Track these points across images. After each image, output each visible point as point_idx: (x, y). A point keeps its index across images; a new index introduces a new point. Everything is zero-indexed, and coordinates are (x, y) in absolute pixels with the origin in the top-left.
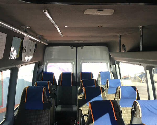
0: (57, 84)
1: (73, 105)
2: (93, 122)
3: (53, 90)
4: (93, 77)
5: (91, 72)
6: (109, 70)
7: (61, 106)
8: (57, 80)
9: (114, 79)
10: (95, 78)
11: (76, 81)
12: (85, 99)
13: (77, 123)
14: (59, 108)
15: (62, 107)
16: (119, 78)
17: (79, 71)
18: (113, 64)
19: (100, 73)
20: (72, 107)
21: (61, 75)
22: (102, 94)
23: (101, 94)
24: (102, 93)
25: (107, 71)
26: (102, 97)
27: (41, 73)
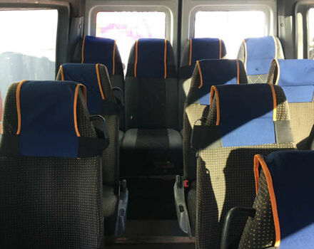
0: (125, 72)
1: (168, 130)
2: (278, 244)
3: (114, 89)
4: (224, 53)
5: (220, 39)
6: (272, 33)
7: (136, 130)
8: (125, 60)
9: (283, 58)
10: (231, 54)
11: (176, 64)
12: (217, 124)
13: (181, 182)
14: (130, 139)
15: (139, 135)
16: (300, 55)
17: (185, 36)
18: (287, 15)
19: (246, 40)
20: (166, 135)
21: (134, 47)
22: (275, 111)
23: (273, 109)
24: (277, 105)
25: (266, 35)
26: (275, 119)
27: (80, 39)
